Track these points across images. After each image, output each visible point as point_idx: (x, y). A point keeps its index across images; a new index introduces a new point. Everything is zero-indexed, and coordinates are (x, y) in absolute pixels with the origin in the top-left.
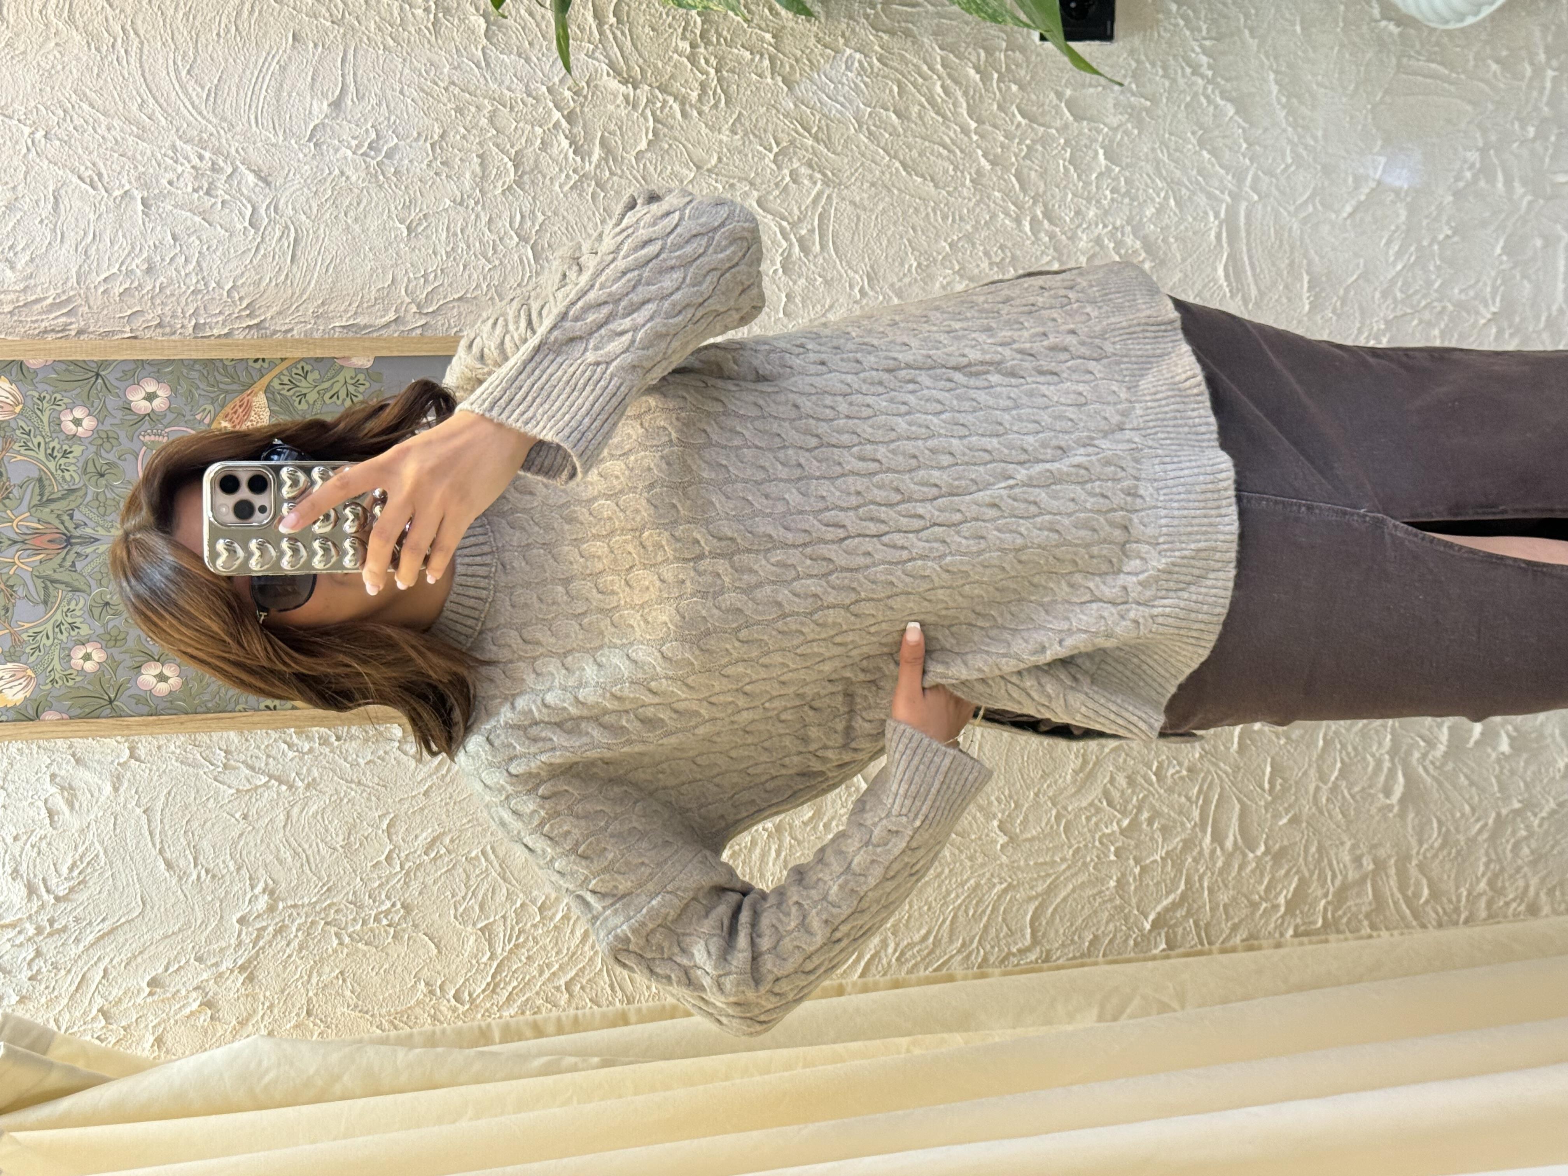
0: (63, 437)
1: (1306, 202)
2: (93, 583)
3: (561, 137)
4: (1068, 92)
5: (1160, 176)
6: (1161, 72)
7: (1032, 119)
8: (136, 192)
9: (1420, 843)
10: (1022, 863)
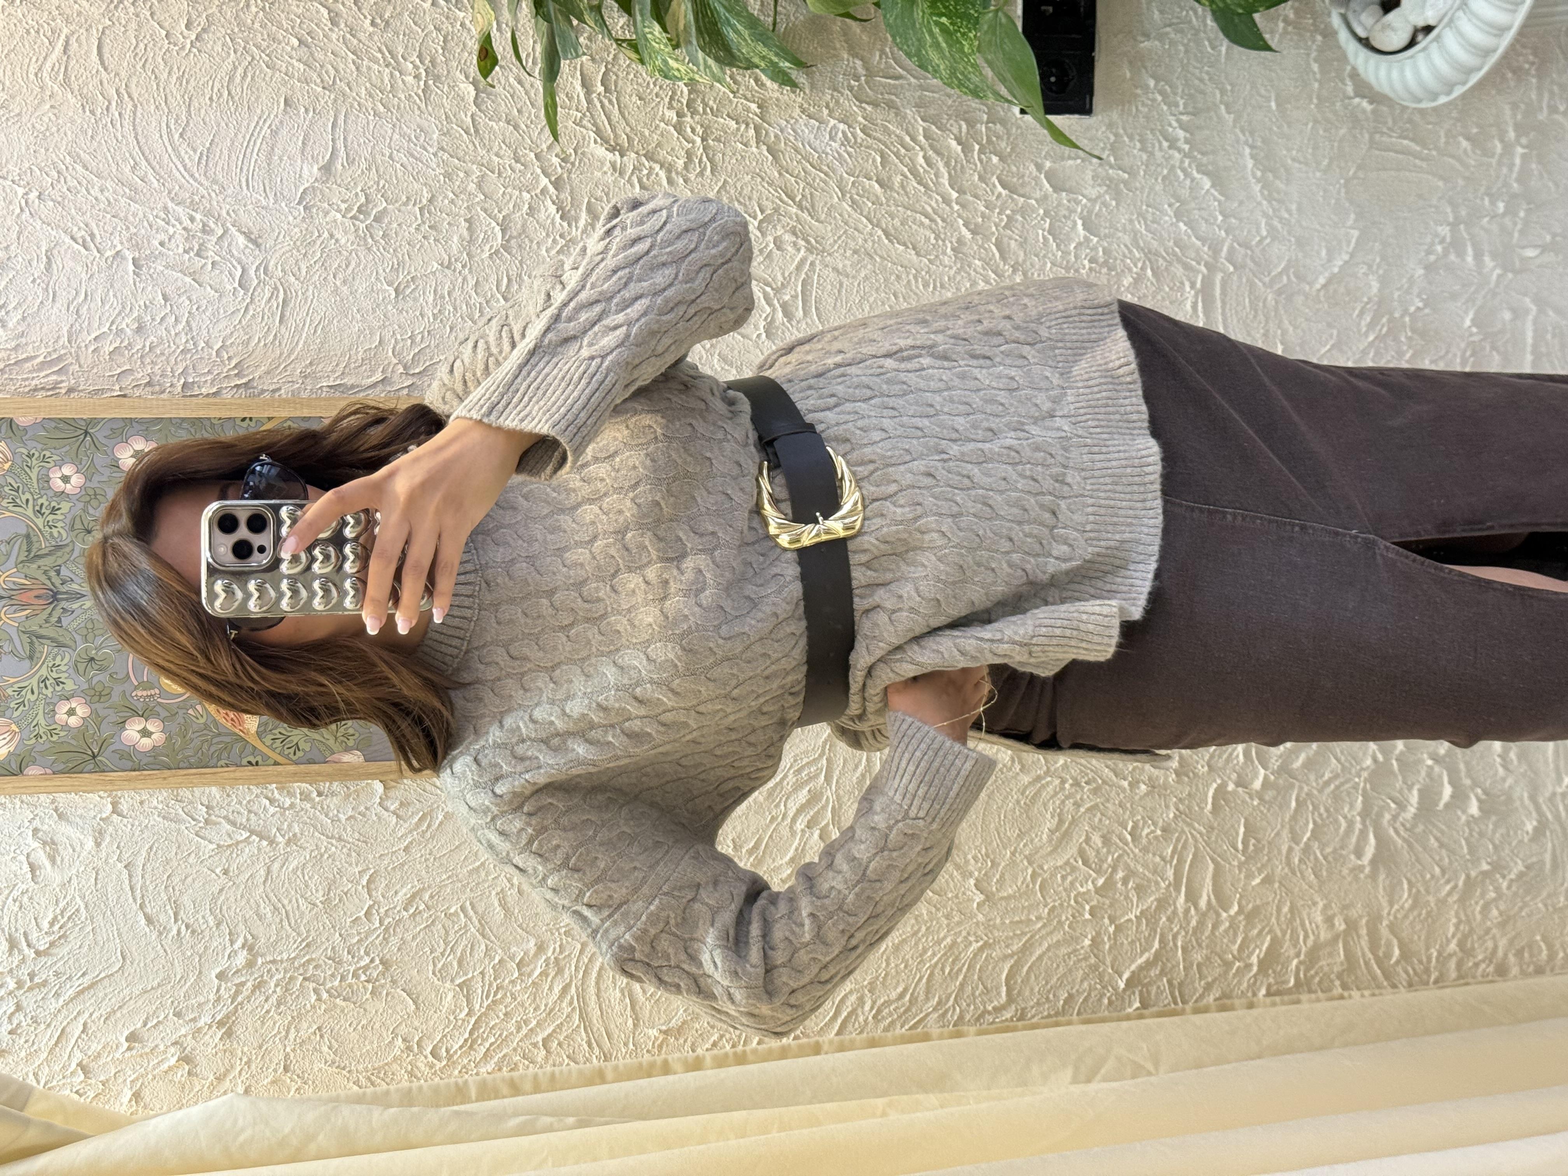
0: (51, 493)
1: (1280, 273)
2: (78, 638)
3: (549, 202)
4: (1048, 164)
5: (1138, 247)
6: (1138, 145)
7: (1012, 190)
8: (127, 253)
9: (1391, 906)
10: (998, 921)
